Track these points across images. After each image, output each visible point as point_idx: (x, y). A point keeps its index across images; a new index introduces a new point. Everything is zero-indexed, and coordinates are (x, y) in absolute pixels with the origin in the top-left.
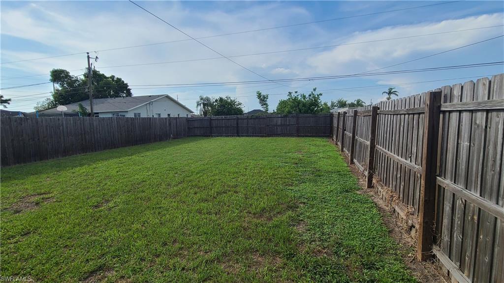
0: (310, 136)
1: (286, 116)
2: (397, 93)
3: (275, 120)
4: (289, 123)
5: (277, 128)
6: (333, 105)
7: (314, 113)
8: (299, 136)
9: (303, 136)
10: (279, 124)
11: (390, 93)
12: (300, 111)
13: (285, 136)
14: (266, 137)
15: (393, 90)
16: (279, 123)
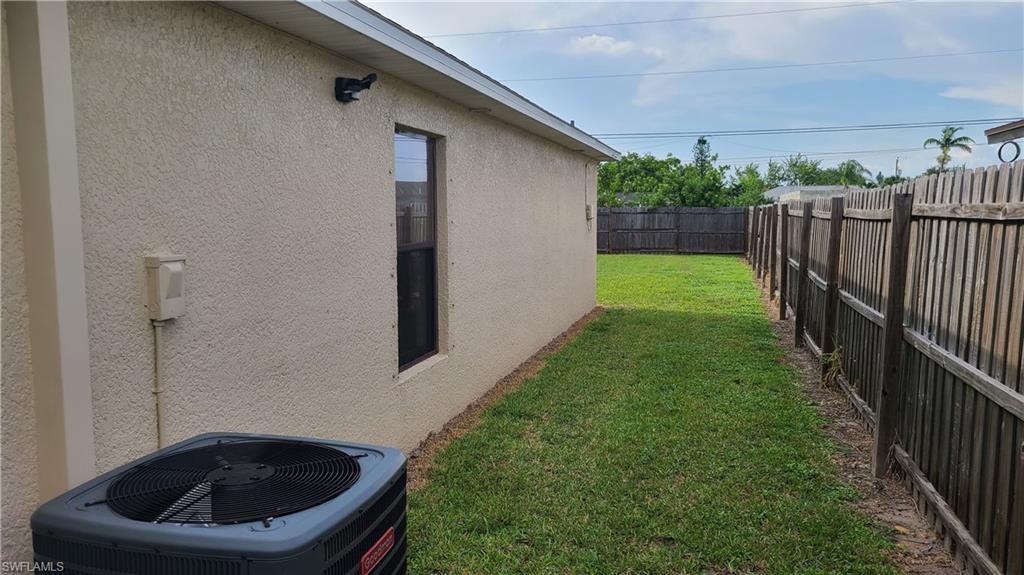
0: (703, 254)
1: (651, 212)
2: (969, 144)
3: (629, 219)
4: (659, 226)
5: (633, 236)
6: (775, 178)
7: (712, 206)
8: (680, 253)
9: (689, 254)
10: (639, 227)
11: (948, 143)
12: (683, 200)
13: (650, 253)
14: (609, 253)
15: (957, 135)
16: (638, 225)
